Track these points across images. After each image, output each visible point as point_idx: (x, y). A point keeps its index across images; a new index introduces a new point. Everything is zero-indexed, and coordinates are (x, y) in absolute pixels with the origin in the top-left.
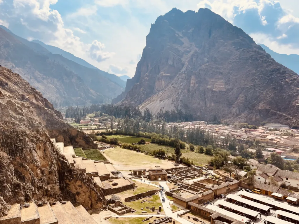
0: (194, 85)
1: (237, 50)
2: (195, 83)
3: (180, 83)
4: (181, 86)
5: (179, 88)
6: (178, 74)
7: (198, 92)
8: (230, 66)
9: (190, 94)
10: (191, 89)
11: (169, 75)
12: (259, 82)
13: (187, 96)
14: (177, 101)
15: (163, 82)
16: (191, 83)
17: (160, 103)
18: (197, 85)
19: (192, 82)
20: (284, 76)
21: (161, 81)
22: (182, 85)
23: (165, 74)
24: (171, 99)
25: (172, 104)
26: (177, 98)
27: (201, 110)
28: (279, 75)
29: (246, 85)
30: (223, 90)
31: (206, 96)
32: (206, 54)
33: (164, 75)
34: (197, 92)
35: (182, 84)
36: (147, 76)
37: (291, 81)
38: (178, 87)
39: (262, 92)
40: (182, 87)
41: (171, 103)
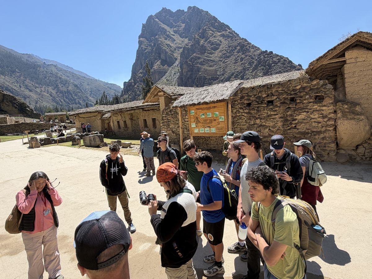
0: (187, 74)
1: (226, 40)
2: (187, 72)
3: (174, 76)
6: (171, 68)
7: (191, 80)
8: (221, 54)
9: (184, 83)
10: (184, 79)
12: (248, 65)
19: (185, 71)
20: (271, 57)
21: (154, 75)
22: (175, 78)
28: (266, 56)
29: (236, 69)
30: (214, 76)
36: (141, 73)
37: (278, 59)
38: (172, 79)
39: (251, 74)
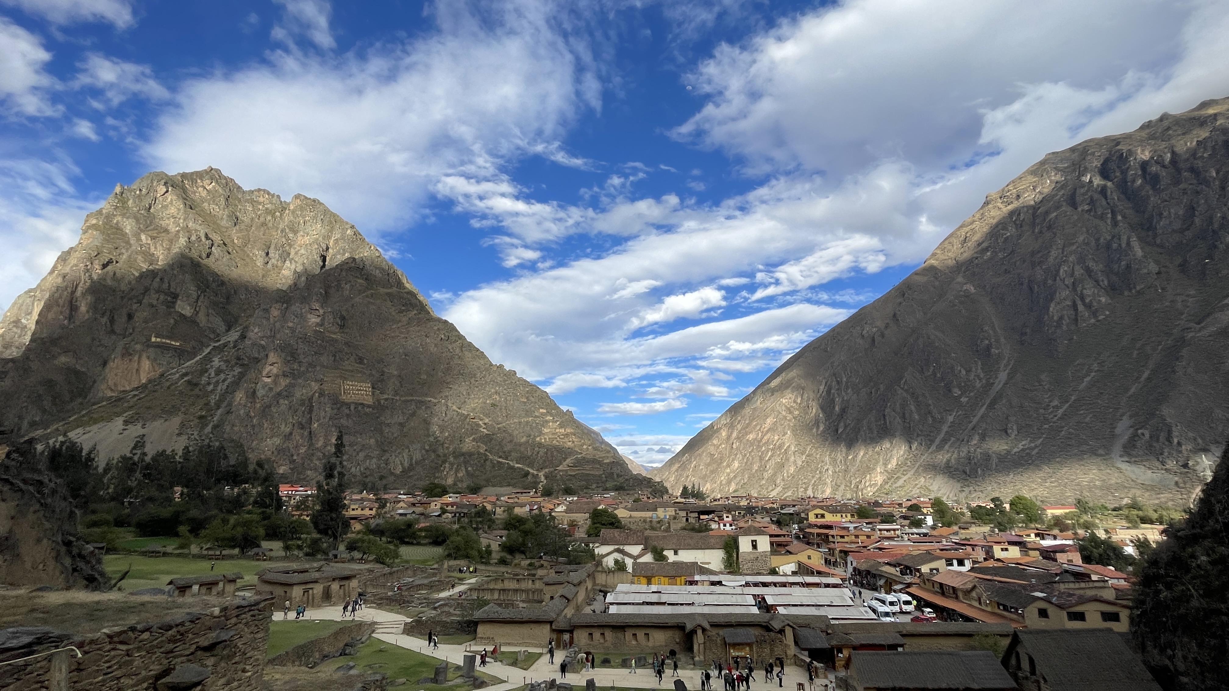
0: (275, 382)
2: (277, 376)
4: (217, 382)
5: (211, 387)
6: (210, 348)
7: (286, 402)
9: (258, 405)
10: (260, 393)
11: (173, 343)
13: (242, 412)
14: (202, 428)
15: (146, 364)
16: (264, 373)
17: (125, 429)
18: (284, 382)
19: (269, 372)
21: (136, 358)
22: (224, 381)
23: (158, 340)
24: (176, 421)
25: (179, 435)
26: (201, 417)
27: (295, 457)
30: (365, 402)
31: (314, 414)
32: (316, 306)
33: (153, 339)
34: (281, 401)
35: (222, 376)
37: (527, 392)
38: (209, 384)
39: (466, 413)
40: (222, 387)
41: (177, 432)
